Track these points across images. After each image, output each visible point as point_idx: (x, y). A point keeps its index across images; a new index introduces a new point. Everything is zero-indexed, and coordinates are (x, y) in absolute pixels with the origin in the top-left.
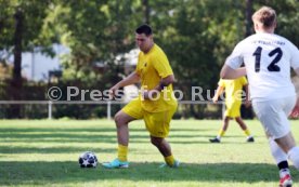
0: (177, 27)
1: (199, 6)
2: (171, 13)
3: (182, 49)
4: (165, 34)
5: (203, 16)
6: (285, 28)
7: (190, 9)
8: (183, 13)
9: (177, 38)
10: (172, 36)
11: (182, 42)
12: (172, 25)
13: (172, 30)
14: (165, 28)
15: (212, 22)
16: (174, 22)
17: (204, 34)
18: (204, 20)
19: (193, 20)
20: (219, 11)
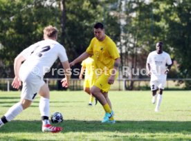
0: (15, 28)
1: (31, 14)
2: (11, 18)
3: (18, 43)
4: (7, 33)
5: (33, 21)
6: (88, 29)
7: (24, 16)
8: (20, 19)
9: (16, 36)
10: (12, 34)
11: (18, 38)
12: (12, 27)
13: (12, 30)
14: (7, 29)
15: (39, 25)
16: (14, 25)
17: (34, 33)
18: (34, 23)
19: (27, 23)
20: (44, 18)
